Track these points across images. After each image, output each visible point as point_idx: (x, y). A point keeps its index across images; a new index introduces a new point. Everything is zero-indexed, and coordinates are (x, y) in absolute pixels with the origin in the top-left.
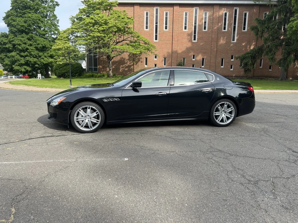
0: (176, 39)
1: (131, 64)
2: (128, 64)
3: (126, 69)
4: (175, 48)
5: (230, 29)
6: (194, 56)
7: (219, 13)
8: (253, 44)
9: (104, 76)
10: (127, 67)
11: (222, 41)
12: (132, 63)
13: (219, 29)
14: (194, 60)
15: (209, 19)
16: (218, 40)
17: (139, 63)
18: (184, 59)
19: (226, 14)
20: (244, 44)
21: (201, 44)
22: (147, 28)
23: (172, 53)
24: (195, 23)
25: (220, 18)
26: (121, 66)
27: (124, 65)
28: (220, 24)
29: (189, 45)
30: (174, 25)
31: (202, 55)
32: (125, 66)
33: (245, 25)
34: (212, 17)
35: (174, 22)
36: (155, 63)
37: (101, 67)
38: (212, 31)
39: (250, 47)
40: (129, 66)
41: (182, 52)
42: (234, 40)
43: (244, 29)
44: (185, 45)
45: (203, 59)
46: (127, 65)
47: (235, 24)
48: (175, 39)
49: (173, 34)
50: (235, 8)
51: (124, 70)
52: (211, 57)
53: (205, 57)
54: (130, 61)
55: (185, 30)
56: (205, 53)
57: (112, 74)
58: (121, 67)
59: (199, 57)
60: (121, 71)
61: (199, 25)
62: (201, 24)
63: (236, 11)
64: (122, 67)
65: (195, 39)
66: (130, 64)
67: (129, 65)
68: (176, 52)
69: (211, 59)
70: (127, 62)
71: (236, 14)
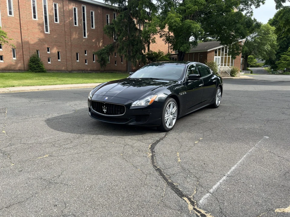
0: (26, 28)
4: (26, 38)
5: (80, 25)
6: (48, 48)
7: (68, 7)
8: (101, 41)
11: (75, 36)
13: (70, 23)
14: (48, 52)
15: (60, 11)
16: (71, 34)
18: (37, 51)
19: (75, 9)
20: (94, 41)
21: (55, 37)
23: (22, 43)
24: (45, 13)
25: (70, 11)
28: (71, 19)
29: (42, 36)
30: (20, 11)
31: (57, 48)
33: (92, 23)
34: (62, 10)
35: (20, 8)
36: (1, 55)
38: (64, 24)
39: (99, 44)
41: (34, 44)
42: (85, 36)
43: (93, 27)
44: (37, 36)
45: (58, 53)
47: (84, 20)
48: (24, 28)
49: (21, 21)
50: (82, 5)
52: (66, 51)
53: (60, 51)
55: (35, 19)
56: (60, 46)
59: (55, 51)
61: (50, 16)
62: (51, 14)
63: (83, 8)
65: (47, 31)
68: (28, 43)
69: (66, 53)
71: (84, 11)
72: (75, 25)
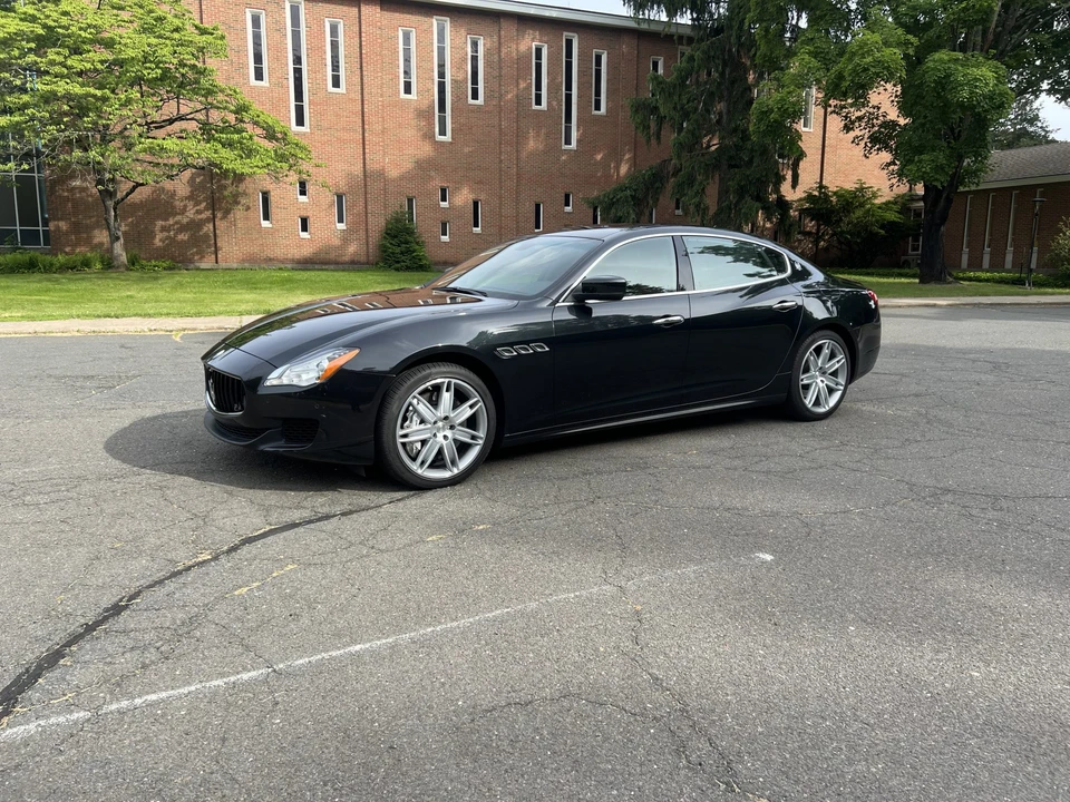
0: (378, 128)
1: (203, 216)
2: (191, 213)
3: (183, 237)
4: (376, 160)
5: (555, 103)
6: (444, 191)
7: (517, 44)
8: (627, 157)
9: (87, 264)
10: (183, 228)
11: (533, 144)
12: (208, 214)
13: (521, 101)
14: (444, 204)
15: (488, 64)
16: (520, 138)
17: (239, 213)
18: (410, 201)
19: (539, 51)
20: (599, 157)
21: (466, 150)
22: (259, 76)
23: (365, 176)
24: (442, 75)
25: (522, 60)
26: (160, 223)
27: (171, 222)
28: (522, 85)
29: (426, 150)
30: (365, 73)
31: (472, 190)
32: (176, 223)
33: (598, 93)
34: (496, 58)
35: (364, 65)
36: (304, 214)
37: (63, 225)
38: (500, 106)
39: (617, 168)
40: (194, 226)
41: (402, 178)
42: (568, 142)
43: (598, 107)
44: (411, 151)
45: (476, 204)
46: (185, 221)
47: (569, 87)
48: (374, 125)
49: (366, 106)
50: (565, 33)
51: (173, 240)
52: (500, 197)
53: (482, 197)
54: (197, 203)
55: (408, 96)
56: (480, 182)
57: (124, 258)
58: (157, 228)
59: (463, 197)
60: (157, 242)
61: (454, 82)
62: (460, 77)
63: (569, 43)
64: (163, 229)
65: (443, 132)
66: (199, 217)
67: (192, 221)
68: (381, 174)
69: (500, 204)
70: (185, 206)
71: (569, 55)
72: (537, 104)
